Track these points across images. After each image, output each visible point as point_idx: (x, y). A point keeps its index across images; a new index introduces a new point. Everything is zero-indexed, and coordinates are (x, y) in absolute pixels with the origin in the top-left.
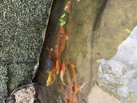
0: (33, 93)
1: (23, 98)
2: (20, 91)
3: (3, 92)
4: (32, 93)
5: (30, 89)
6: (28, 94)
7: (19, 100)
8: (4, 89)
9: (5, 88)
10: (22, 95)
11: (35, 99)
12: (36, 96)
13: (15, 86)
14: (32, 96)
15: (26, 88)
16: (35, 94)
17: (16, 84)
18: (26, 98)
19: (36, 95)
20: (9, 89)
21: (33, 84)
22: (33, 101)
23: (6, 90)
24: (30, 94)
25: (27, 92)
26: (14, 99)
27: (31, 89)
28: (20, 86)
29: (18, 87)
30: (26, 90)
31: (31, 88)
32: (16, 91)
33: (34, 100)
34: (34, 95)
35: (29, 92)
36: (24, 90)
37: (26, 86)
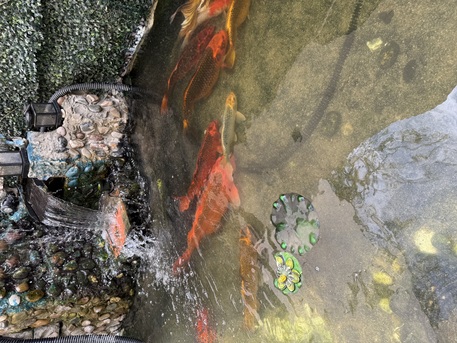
0: (121, 116)
1: (86, 120)
2: (79, 99)
3: (25, 84)
4: (118, 115)
5: (110, 103)
6: (105, 115)
7: (72, 124)
8: (27, 71)
9: (33, 71)
10: (83, 109)
11: (124, 137)
12: (128, 130)
13: (63, 74)
14: (117, 125)
15: (99, 93)
16: (125, 121)
17: (68, 69)
18: (96, 126)
19: (127, 124)
20: (45, 80)
21: (123, 88)
22: (117, 141)
23: (34, 79)
24: (109, 118)
25: (101, 110)
26: (56, 114)
27: (114, 103)
28: (80, 80)
29: (73, 84)
30: (99, 101)
31: (117, 101)
32: (68, 93)
33: (120, 140)
34: (121, 124)
35: (107, 109)
36: (91, 98)
37: (101, 86)
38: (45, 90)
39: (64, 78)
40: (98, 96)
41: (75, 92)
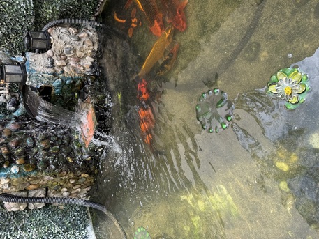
0: (93, 45)
1: (68, 46)
2: (63, 30)
3: (24, 16)
4: (91, 44)
5: (86, 35)
6: (82, 44)
7: (58, 48)
8: (26, 6)
9: (30, 6)
10: (66, 38)
11: (95, 61)
12: (98, 56)
13: (52, 9)
14: (90, 51)
15: (78, 27)
16: (96, 49)
17: (56, 6)
18: (75, 51)
19: (97, 51)
20: (39, 15)
21: (96, 24)
22: (90, 64)
23: (31, 13)
24: (85, 46)
25: (79, 39)
26: (47, 39)
27: (89, 35)
28: (64, 15)
29: (60, 19)
30: (78, 33)
31: (91, 34)
32: (55, 25)
33: (92, 63)
34: (93, 51)
35: (83, 39)
36: (72, 30)
37: (79, 22)
38: (39, 22)
39: (53, 13)
40: (77, 29)
41: (61, 25)
